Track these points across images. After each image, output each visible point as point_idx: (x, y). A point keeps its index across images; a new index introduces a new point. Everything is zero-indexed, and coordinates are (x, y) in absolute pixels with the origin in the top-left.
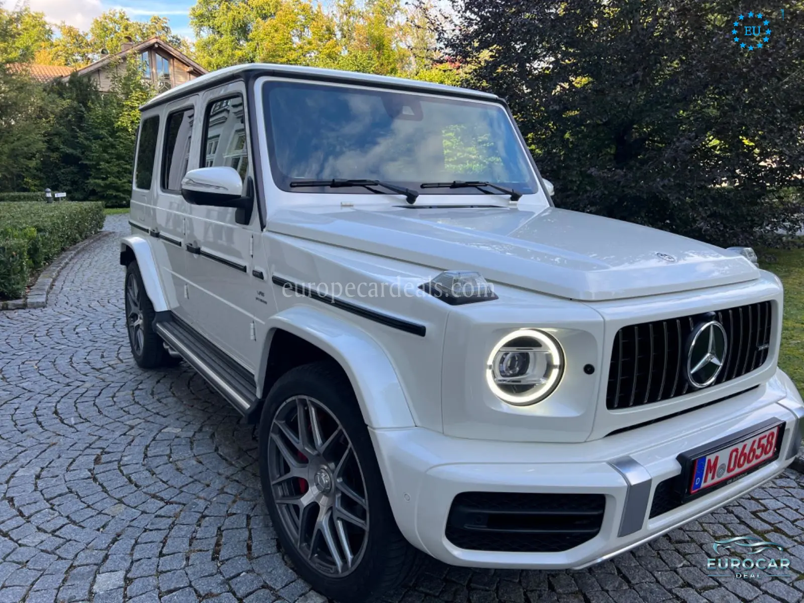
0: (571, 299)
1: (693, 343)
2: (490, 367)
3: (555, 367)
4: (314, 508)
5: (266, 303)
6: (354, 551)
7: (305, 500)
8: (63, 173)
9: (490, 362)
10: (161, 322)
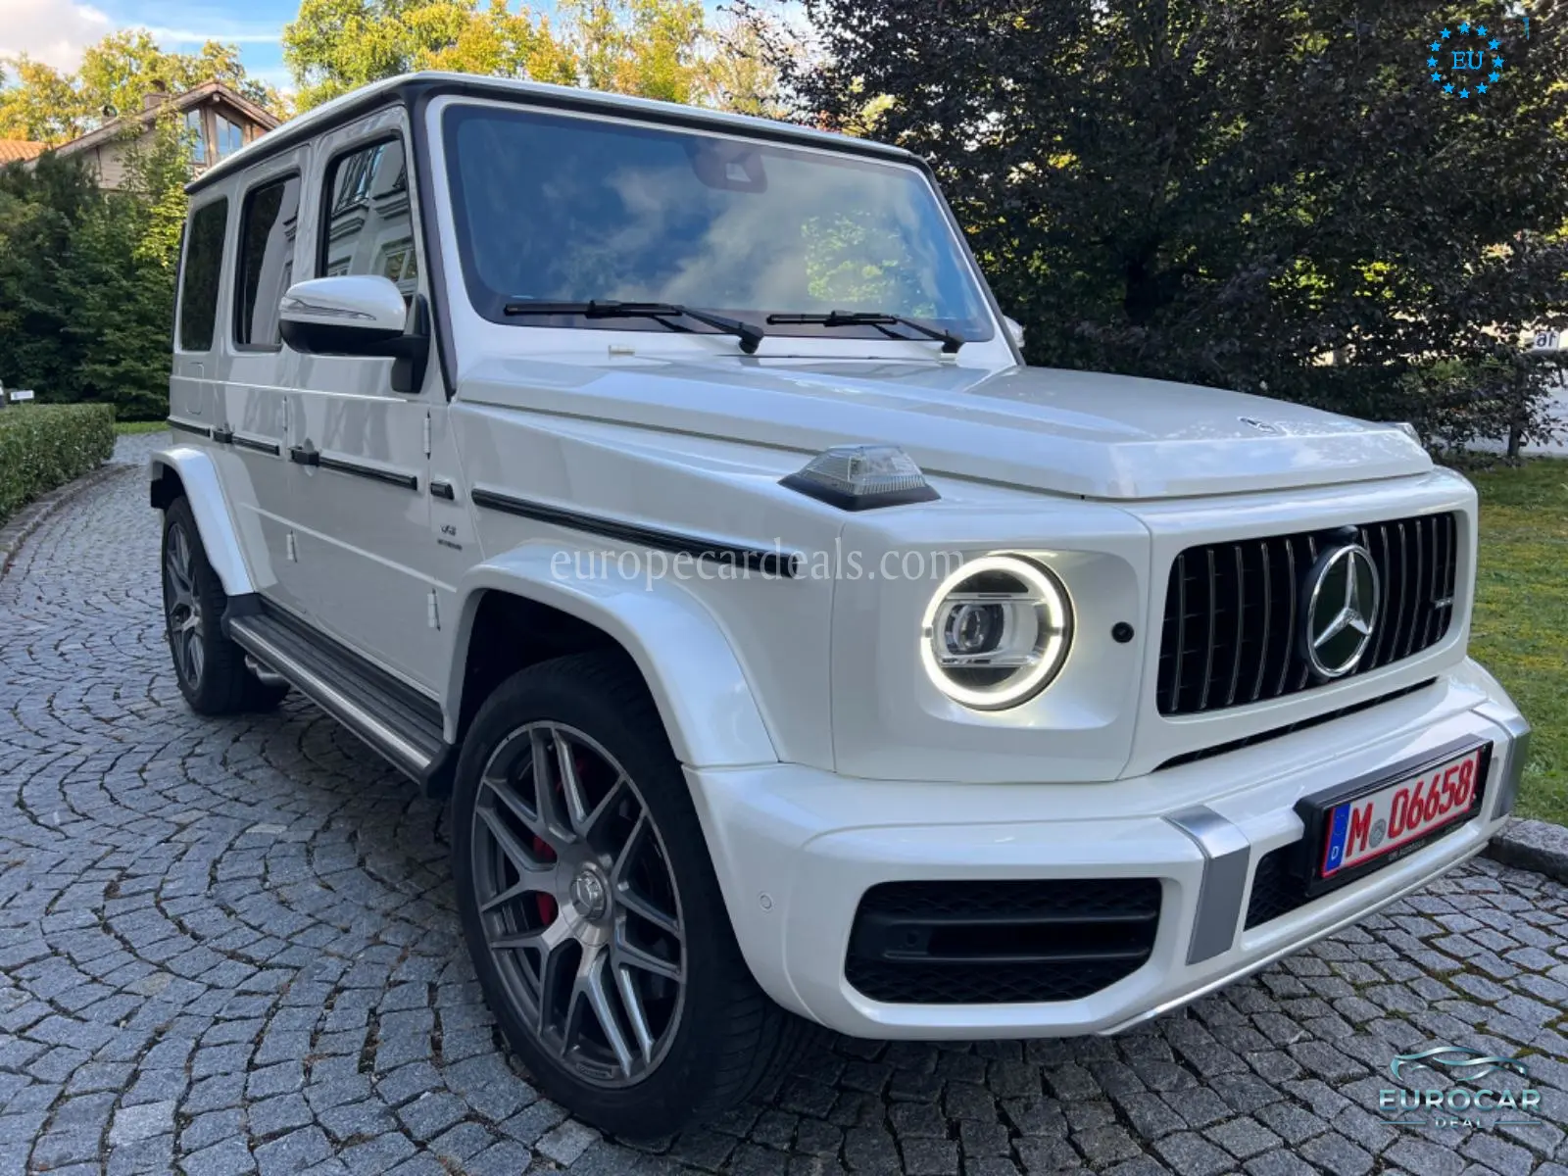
0: (1083, 497)
1: (1317, 591)
2: (928, 633)
3: (1055, 631)
4: (571, 951)
5: (459, 547)
6: (656, 1029)
7: (552, 937)
8: (26, 352)
9: (927, 622)
10: (239, 616)
